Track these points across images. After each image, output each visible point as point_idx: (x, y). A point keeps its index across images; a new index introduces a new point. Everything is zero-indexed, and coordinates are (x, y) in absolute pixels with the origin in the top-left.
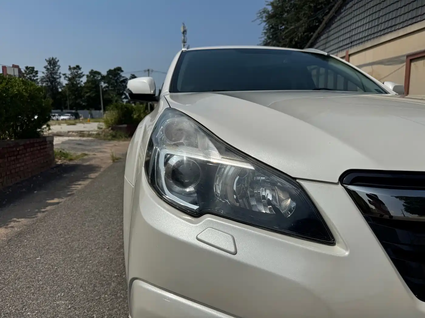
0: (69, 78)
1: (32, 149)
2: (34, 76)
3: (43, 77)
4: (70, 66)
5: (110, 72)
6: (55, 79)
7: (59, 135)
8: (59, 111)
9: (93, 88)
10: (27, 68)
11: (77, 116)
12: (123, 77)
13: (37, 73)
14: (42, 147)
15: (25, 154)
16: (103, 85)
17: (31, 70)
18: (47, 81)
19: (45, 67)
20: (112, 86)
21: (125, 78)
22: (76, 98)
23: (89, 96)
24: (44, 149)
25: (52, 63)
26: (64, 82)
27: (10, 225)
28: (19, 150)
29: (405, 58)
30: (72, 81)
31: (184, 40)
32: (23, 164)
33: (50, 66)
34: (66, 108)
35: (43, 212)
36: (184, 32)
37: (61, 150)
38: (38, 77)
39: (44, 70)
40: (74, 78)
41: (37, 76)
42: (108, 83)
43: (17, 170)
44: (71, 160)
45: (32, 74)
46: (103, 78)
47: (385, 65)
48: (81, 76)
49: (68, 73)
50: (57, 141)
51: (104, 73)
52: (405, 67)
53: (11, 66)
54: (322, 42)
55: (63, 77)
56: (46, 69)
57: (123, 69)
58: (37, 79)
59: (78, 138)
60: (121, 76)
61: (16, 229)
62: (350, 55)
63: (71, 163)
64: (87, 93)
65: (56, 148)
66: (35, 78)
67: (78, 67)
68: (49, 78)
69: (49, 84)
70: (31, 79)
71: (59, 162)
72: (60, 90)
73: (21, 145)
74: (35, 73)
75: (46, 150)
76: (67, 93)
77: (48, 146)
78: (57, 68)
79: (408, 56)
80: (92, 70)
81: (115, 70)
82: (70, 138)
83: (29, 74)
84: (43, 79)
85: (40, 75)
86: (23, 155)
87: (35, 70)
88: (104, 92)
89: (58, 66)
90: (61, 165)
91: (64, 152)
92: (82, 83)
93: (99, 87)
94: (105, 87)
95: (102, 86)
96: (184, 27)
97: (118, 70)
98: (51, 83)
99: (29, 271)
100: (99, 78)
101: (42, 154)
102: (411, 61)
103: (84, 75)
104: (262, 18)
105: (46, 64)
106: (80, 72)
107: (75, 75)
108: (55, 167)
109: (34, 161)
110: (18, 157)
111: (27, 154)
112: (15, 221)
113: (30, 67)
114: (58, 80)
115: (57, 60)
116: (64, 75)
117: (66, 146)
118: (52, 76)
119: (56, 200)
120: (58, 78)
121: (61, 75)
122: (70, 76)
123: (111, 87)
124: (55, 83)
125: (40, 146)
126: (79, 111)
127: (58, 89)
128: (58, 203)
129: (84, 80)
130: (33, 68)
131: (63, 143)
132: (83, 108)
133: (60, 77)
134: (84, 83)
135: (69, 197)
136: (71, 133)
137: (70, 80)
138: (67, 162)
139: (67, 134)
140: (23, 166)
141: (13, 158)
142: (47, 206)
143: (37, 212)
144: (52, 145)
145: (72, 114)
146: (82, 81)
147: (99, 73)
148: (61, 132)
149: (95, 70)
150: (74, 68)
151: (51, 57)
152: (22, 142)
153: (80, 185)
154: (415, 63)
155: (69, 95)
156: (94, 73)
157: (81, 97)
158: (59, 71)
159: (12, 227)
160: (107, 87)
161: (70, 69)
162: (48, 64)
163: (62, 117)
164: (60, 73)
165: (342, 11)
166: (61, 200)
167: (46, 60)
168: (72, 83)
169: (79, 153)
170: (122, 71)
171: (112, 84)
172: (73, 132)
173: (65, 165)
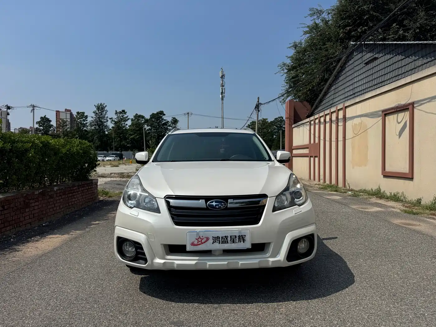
0: (115, 122)
1: (83, 189)
2: (84, 121)
3: (92, 120)
4: (116, 111)
5: (153, 116)
6: (102, 123)
7: (103, 176)
8: (105, 152)
9: (137, 130)
10: (78, 113)
11: (121, 157)
12: (165, 120)
13: (87, 118)
14: (90, 187)
15: (78, 192)
16: (147, 127)
17: (82, 115)
18: (95, 125)
19: (94, 112)
20: (154, 128)
21: (166, 121)
22: (121, 141)
23: (133, 138)
24: (91, 188)
25: (101, 108)
26: (111, 125)
27: (70, 234)
28: (75, 189)
29: (381, 112)
30: (118, 124)
31: (222, 83)
32: (77, 199)
33: (98, 111)
34: (111, 149)
35: (90, 228)
36: (223, 77)
37: (102, 189)
38: (88, 122)
39: (93, 115)
40: (119, 121)
41: (87, 120)
42: (151, 126)
43: (73, 203)
44: (110, 197)
45: (82, 118)
46: (147, 121)
47: (369, 117)
48: (126, 120)
49: (114, 117)
50: (101, 182)
51: (148, 117)
52: (381, 120)
53: (64, 110)
54: (333, 92)
55: (109, 121)
56: (94, 114)
57: (165, 113)
58: (86, 123)
59: (118, 179)
60: (163, 119)
61: (74, 236)
62: (346, 107)
63: (110, 199)
64: (131, 135)
65: (99, 188)
66: (85, 123)
67: (124, 112)
68: (97, 122)
69: (97, 127)
70: (81, 124)
71: (101, 198)
72: (107, 133)
73: (77, 186)
74: (85, 117)
75: (92, 189)
76: (113, 136)
77: (93, 186)
78: (104, 112)
79: (383, 111)
80: (137, 114)
81: (158, 113)
82: (112, 179)
83: (80, 119)
84: (92, 123)
85: (89, 119)
86: (77, 193)
87: (85, 115)
88: (147, 135)
89: (106, 111)
90: (102, 200)
91: (106, 191)
92: (127, 126)
93: (143, 130)
94: (148, 130)
95: (145, 129)
96: (222, 72)
97: (161, 114)
98: (99, 127)
99: (82, 251)
100: (143, 122)
101: (89, 192)
102: (385, 115)
103: (129, 119)
104: (283, 70)
105: (95, 109)
106: (125, 116)
107: (121, 118)
108: (98, 202)
109: (84, 197)
110: (74, 194)
111: (79, 193)
112: (73, 232)
113: (81, 113)
114: (105, 124)
115: (105, 106)
116: (110, 119)
117: (108, 186)
118: (99, 120)
119: (97, 222)
120: (105, 122)
121: (108, 119)
122: (116, 120)
123: (154, 130)
124: (102, 126)
125: (88, 186)
126: (123, 152)
127: (105, 132)
128: (98, 224)
129: (129, 123)
130: (84, 113)
131: (106, 183)
132: (127, 149)
133: (107, 121)
134: (129, 126)
135: (106, 221)
136: (113, 175)
137: (116, 123)
138: (107, 198)
139: (110, 175)
140: (76, 201)
141: (70, 195)
142: (92, 225)
143: (86, 228)
144: (97, 185)
145: (117, 155)
146: (127, 125)
147: (143, 117)
148: (104, 174)
149: (139, 114)
150: (120, 113)
151: (100, 103)
152: (76, 184)
153: (114, 214)
154: (388, 117)
155: (115, 137)
156: (138, 117)
157: (125, 139)
158: (106, 116)
159: (72, 234)
160: (150, 129)
161: (116, 113)
162: (97, 109)
163: (107, 158)
164: (107, 117)
165: (346, 66)
166: (100, 222)
167: (95, 105)
168: (118, 127)
169: (117, 192)
170: (164, 115)
171: (154, 127)
172: (115, 173)
173: (105, 201)
